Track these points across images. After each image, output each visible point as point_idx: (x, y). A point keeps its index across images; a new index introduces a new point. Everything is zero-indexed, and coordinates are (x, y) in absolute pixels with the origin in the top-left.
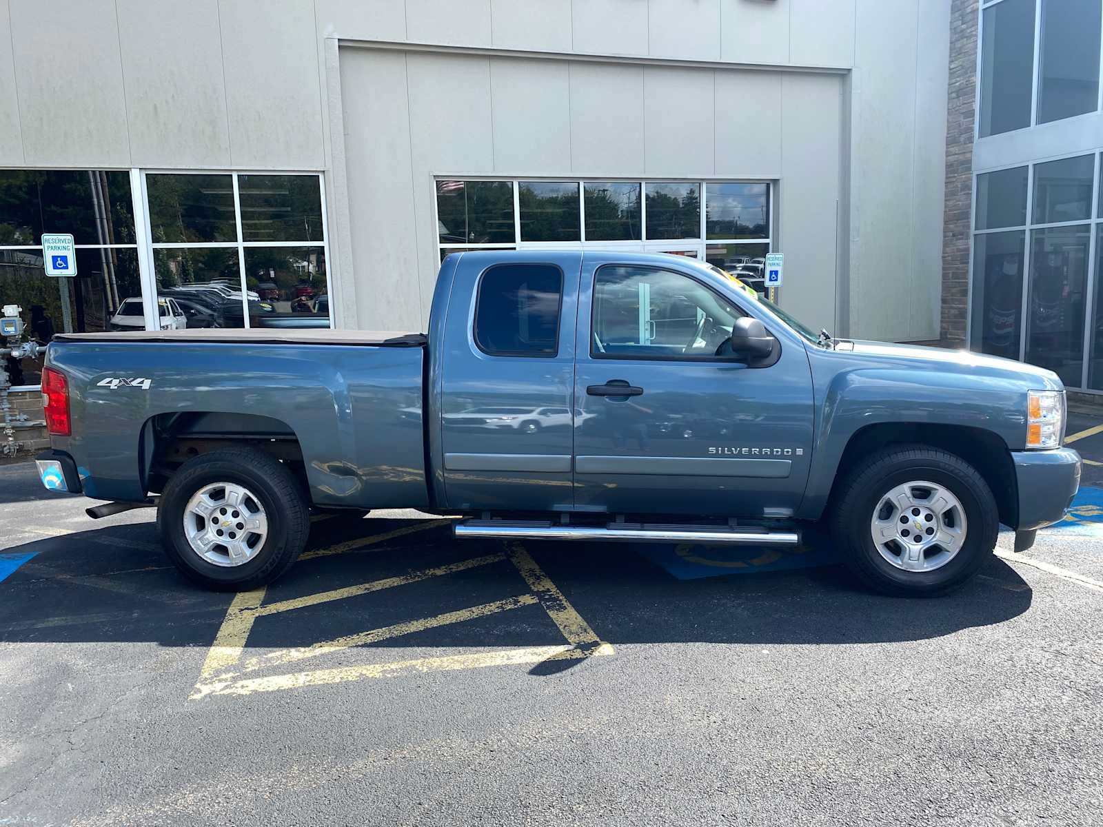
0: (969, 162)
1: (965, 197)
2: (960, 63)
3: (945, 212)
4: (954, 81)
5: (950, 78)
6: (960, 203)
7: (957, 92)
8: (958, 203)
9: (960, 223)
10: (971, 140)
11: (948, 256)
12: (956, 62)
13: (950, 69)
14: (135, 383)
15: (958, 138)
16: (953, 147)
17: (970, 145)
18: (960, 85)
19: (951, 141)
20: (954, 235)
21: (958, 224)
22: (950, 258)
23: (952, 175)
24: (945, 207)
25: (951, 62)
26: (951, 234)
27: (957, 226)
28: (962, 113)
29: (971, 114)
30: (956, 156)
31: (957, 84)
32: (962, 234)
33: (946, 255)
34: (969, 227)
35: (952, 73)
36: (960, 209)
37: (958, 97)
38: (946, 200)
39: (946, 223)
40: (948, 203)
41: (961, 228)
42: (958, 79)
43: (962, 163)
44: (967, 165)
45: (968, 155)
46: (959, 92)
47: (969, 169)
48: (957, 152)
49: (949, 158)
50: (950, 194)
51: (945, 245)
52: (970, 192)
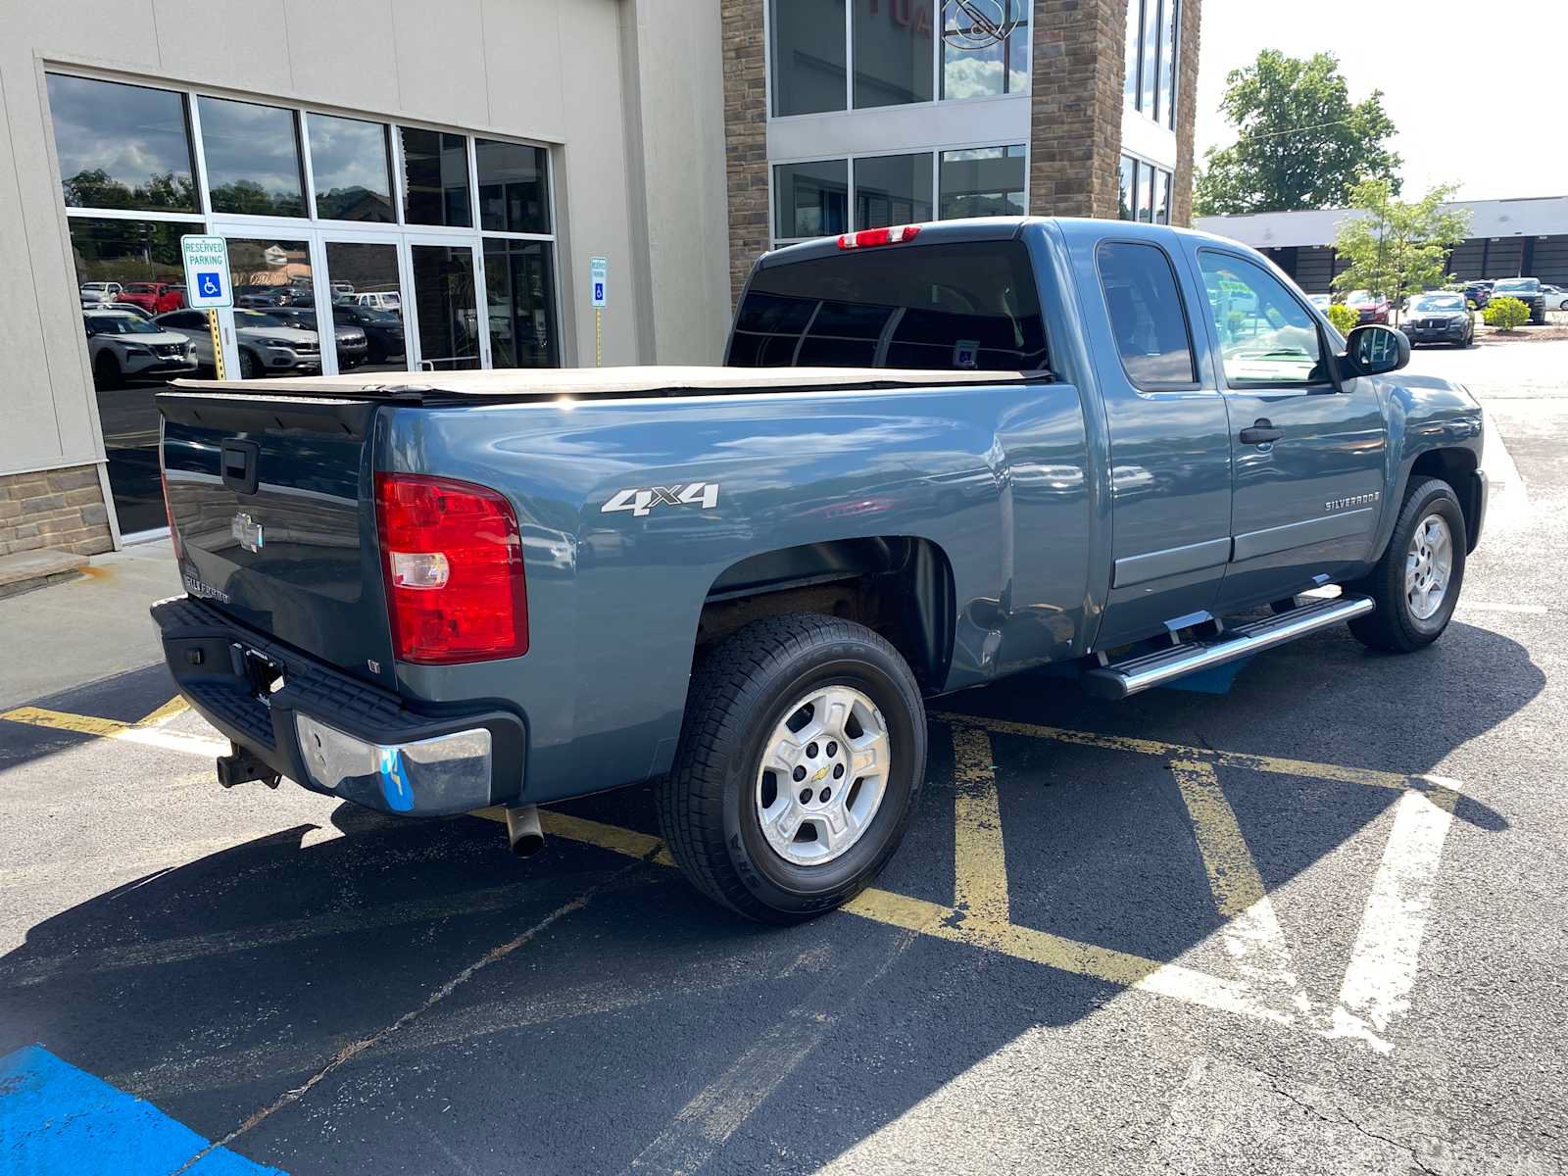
0: (763, 147)
1: (758, 193)
2: (739, 12)
3: (730, 212)
4: (731, 34)
5: (724, 31)
6: (753, 201)
7: (737, 50)
8: (749, 201)
9: (753, 228)
10: (762, 117)
11: (740, 272)
12: (734, 9)
13: (723, 18)
14: (685, 497)
15: (741, 114)
16: (736, 124)
17: (761, 124)
18: (741, 41)
19: (732, 117)
20: (745, 244)
21: (750, 230)
22: (741, 274)
23: (736, 163)
24: (729, 205)
25: (724, 8)
26: (741, 242)
27: (749, 232)
28: (747, 80)
29: (759, 83)
30: (742, 137)
31: (737, 39)
32: (758, 243)
33: (737, 270)
34: (767, 234)
35: (726, 23)
36: (751, 210)
37: (738, 57)
38: (729, 196)
39: (731, 227)
40: (733, 200)
41: (756, 235)
42: (737, 33)
43: (752, 147)
44: (760, 151)
45: (759, 138)
46: (738, 54)
47: (763, 157)
48: (742, 132)
49: (730, 139)
50: (735, 189)
51: (733, 257)
52: (766, 187)
